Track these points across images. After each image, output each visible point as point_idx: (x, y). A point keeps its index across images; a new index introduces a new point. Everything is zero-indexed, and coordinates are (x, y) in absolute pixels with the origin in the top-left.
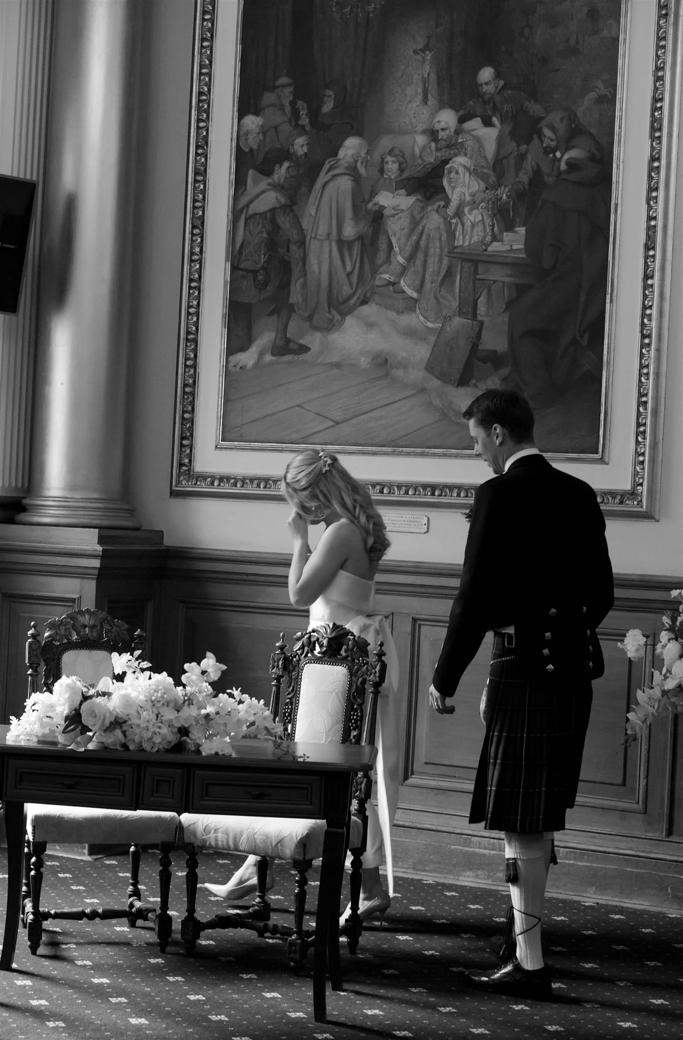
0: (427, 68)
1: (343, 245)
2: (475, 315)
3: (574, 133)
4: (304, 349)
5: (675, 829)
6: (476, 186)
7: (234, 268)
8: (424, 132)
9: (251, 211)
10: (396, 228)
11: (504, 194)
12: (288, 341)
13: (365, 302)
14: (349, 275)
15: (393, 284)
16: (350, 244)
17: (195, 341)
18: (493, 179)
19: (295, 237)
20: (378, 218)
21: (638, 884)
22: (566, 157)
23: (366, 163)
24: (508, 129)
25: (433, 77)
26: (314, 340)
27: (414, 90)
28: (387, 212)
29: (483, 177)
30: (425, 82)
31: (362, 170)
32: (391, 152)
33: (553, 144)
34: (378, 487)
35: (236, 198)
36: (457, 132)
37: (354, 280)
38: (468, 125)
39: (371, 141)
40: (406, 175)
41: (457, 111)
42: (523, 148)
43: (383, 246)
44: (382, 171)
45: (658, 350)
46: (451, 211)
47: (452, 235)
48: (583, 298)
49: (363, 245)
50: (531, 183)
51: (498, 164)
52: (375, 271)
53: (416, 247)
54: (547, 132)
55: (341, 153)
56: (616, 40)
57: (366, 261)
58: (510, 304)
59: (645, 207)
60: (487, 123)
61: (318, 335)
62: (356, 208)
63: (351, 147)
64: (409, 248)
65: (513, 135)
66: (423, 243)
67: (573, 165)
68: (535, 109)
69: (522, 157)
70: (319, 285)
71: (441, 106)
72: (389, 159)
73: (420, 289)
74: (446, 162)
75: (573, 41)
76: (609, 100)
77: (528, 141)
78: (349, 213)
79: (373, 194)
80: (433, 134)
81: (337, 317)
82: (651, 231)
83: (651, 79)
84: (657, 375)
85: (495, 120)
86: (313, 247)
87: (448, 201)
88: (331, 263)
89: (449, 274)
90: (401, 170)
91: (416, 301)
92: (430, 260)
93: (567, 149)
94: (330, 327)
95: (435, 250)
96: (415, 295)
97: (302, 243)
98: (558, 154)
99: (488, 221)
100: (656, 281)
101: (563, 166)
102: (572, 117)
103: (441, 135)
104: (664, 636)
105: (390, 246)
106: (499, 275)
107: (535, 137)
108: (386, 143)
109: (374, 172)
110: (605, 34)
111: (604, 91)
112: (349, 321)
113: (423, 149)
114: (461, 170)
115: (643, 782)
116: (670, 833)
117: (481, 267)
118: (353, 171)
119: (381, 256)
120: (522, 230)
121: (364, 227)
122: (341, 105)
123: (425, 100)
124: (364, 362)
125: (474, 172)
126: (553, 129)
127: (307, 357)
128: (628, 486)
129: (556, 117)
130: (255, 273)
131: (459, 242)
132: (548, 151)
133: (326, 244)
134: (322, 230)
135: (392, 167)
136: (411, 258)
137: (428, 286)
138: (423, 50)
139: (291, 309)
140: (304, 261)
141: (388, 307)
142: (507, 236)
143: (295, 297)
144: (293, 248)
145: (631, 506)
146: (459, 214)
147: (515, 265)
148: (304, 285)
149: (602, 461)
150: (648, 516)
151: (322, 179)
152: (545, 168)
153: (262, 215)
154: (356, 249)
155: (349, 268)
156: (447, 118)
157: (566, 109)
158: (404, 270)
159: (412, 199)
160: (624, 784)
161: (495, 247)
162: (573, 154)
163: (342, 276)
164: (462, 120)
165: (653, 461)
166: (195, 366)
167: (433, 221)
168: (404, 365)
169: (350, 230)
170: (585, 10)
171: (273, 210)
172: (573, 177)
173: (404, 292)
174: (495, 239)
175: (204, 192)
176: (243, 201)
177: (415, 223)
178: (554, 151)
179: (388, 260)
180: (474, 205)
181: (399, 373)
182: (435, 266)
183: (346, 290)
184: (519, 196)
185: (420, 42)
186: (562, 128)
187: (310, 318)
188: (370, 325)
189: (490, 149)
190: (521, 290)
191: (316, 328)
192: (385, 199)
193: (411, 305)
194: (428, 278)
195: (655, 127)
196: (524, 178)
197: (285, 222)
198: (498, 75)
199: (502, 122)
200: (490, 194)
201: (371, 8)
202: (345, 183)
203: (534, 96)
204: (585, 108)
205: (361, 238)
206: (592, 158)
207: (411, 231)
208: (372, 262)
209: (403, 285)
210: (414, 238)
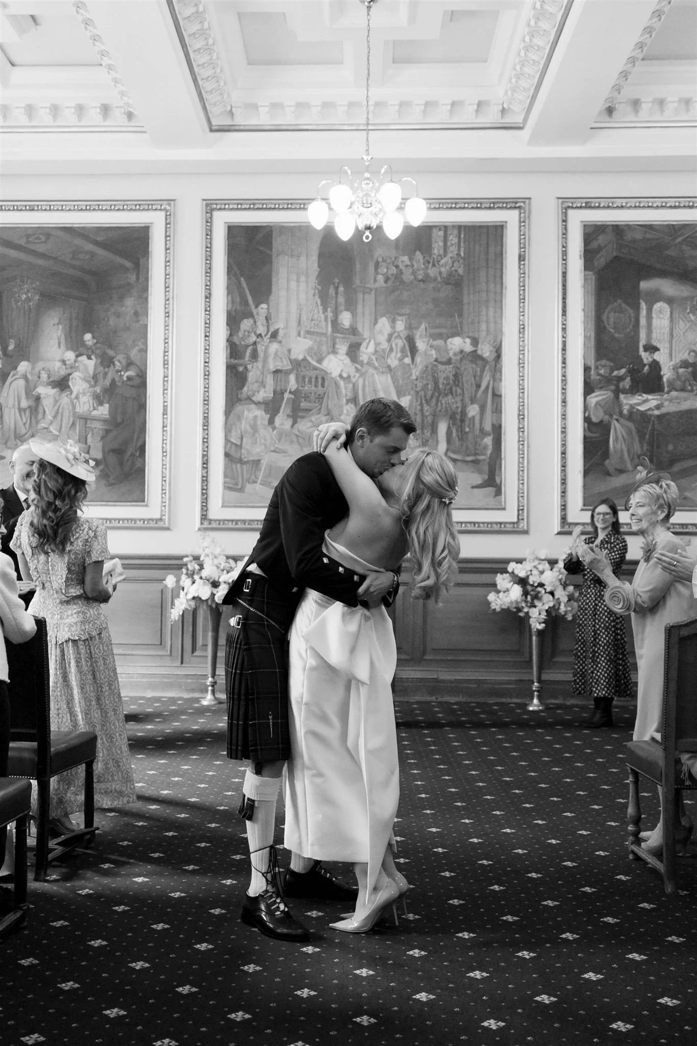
0: (59, 332)
1: (21, 410)
2: (86, 443)
3: (129, 364)
5: (184, 661)
6: (85, 385)
8: (59, 361)
10: (47, 404)
11: (98, 389)
13: (33, 436)
14: (25, 424)
15: (47, 428)
16: (25, 410)
18: (93, 383)
20: (38, 399)
21: (170, 686)
22: (126, 374)
23: (31, 373)
24: (99, 361)
25: (63, 337)
27: (54, 342)
28: (42, 396)
29: (88, 382)
30: (59, 339)
31: (29, 377)
32: (43, 369)
33: (120, 369)
36: (75, 361)
37: (27, 425)
38: (80, 359)
39: (34, 364)
40: (51, 379)
41: (75, 352)
42: (106, 370)
43: (40, 410)
44: (39, 377)
45: (170, 458)
46: (73, 396)
47: (74, 407)
48: (136, 435)
50: (110, 385)
51: (95, 377)
52: (37, 423)
53: (57, 412)
54: (117, 363)
55: (19, 369)
56: (146, 326)
57: (33, 417)
58: (102, 438)
59: (162, 397)
60: (89, 358)
61: (10, 451)
62: (27, 394)
63: (23, 366)
64: (53, 413)
65: (101, 363)
66: (60, 410)
67: (129, 378)
68: (111, 353)
69: (106, 374)
70: (10, 429)
71: (67, 349)
72: (43, 372)
73: (60, 431)
74: (70, 375)
75: (127, 325)
76: (144, 351)
77: (109, 367)
78: (24, 396)
79: (35, 387)
80: (64, 362)
81: (19, 443)
82: (165, 408)
83: (163, 343)
84: (170, 468)
85: (93, 357)
86: (6, 412)
87: (71, 392)
88: (15, 418)
89: (73, 424)
90: (49, 377)
91: (58, 436)
92: (64, 419)
93: (127, 370)
94: (16, 447)
95: (66, 414)
96: (57, 433)
98: (122, 373)
99: (91, 402)
100: (168, 428)
101: (125, 378)
102: (128, 358)
103: (67, 362)
104: (184, 577)
105: (44, 411)
106: (98, 425)
107: (112, 367)
108: (40, 365)
109: (36, 378)
110: (141, 322)
111: (142, 347)
113: (59, 369)
114: (77, 378)
115: (169, 643)
116: (182, 663)
117: (88, 422)
118: (25, 377)
119: (40, 416)
120: (107, 406)
121: (31, 403)
122: (18, 346)
123: (59, 346)
125: (85, 380)
126: (119, 361)
128: (158, 516)
129: (121, 357)
131: (77, 410)
132: (118, 371)
133: (13, 410)
134: (11, 403)
135: (44, 376)
136: (55, 417)
137: (63, 429)
138: (58, 324)
140: (2, 417)
142: (100, 408)
145: (161, 524)
146: (77, 397)
147: (105, 421)
148: (2, 428)
149: (147, 506)
150: (168, 529)
151: (9, 379)
152: (117, 379)
154: (28, 413)
155: (24, 421)
156: (70, 355)
157: (126, 354)
158: (51, 423)
159: (55, 390)
160: (161, 644)
161: (95, 413)
162: (130, 373)
163: (20, 424)
164: (77, 356)
165: (170, 505)
167: (65, 400)
169: (24, 404)
170: (132, 311)
172: (128, 383)
173: (51, 432)
174: (94, 409)
177: (56, 401)
178: (120, 371)
179: (44, 417)
180: (84, 394)
182: (67, 420)
183: (23, 431)
184: (106, 391)
185: (56, 320)
186: (124, 363)
187: (6, 443)
189: (91, 370)
190: (107, 432)
191: (9, 448)
192: (42, 390)
194: (63, 425)
195: (165, 363)
196: (107, 382)
198: (94, 337)
199: (96, 358)
200: (92, 389)
201: (31, 304)
202: (22, 382)
203: (110, 347)
204: (134, 353)
205: (30, 407)
206: (138, 375)
207: (54, 405)
208: (36, 418)
209: (51, 428)
210: (56, 408)
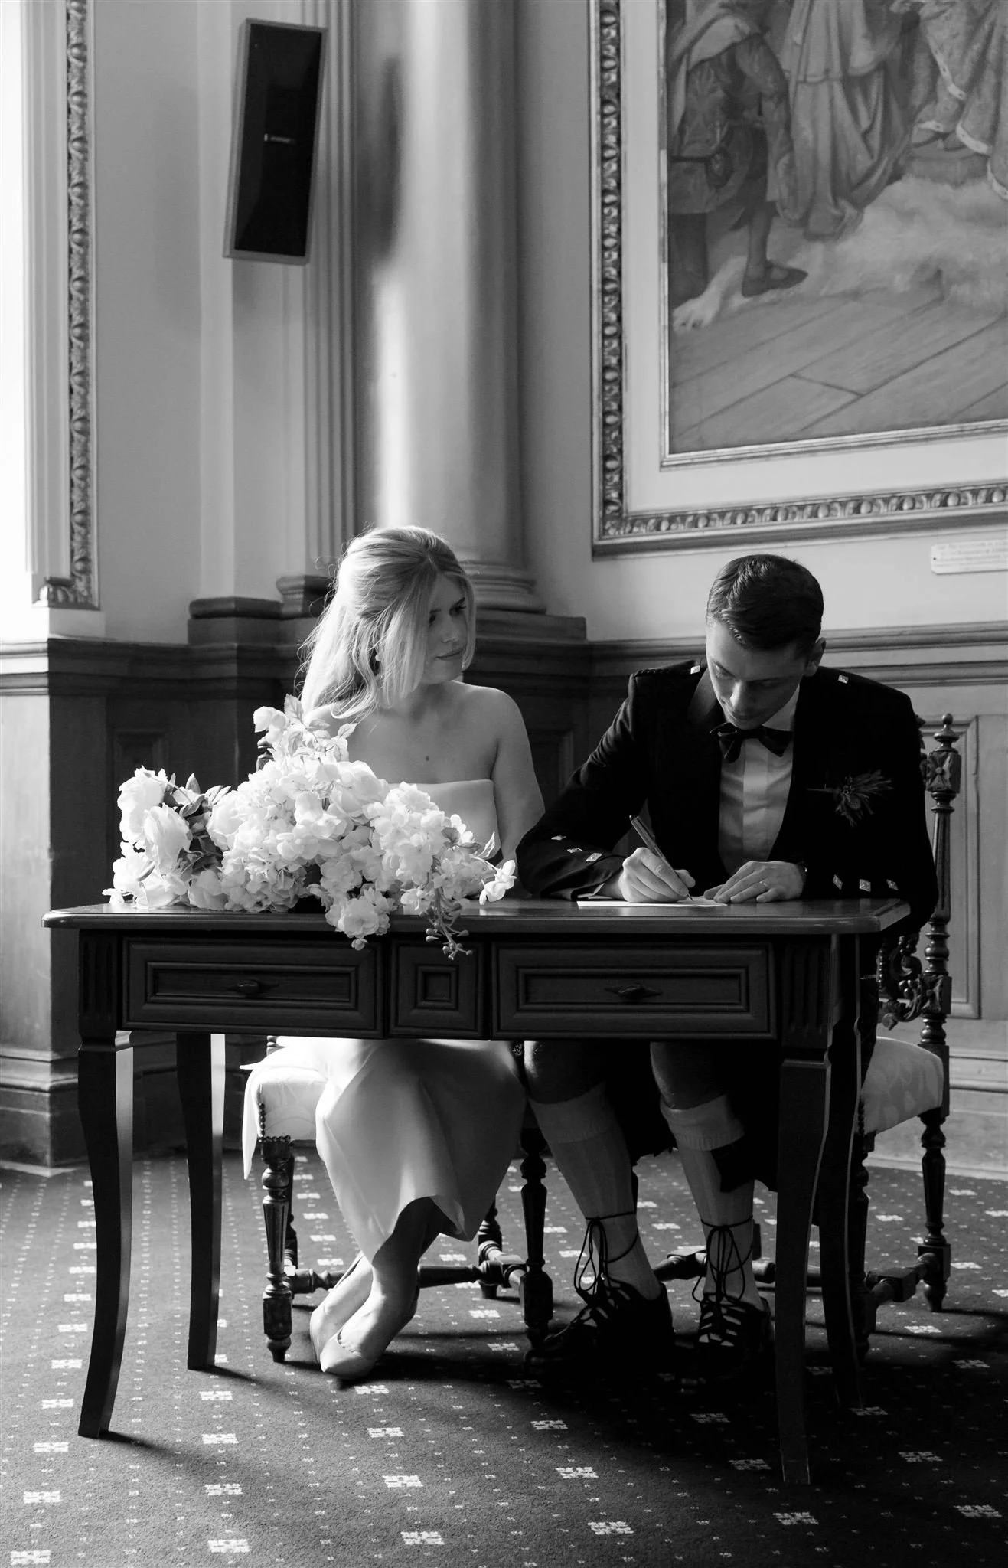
1: (853, 84)
4: (796, 276)
7: (674, 159)
9: (696, 56)
10: (943, 36)
12: (769, 267)
13: (896, 176)
14: (865, 135)
15: (943, 136)
16: (864, 81)
17: (618, 293)
19: (769, 85)
20: (910, 25)
26: (811, 258)
28: (925, 12)
34: (938, 497)
35: (669, 40)
37: (875, 141)
43: (921, 72)
49: (887, 79)
52: (910, 120)
57: (894, 107)
61: (818, 250)
62: (870, 13)
64: (967, 68)
66: (992, 54)
70: (816, 160)
73: (992, 138)
78: (859, 28)
81: (850, 211)
86: (802, 99)
88: (833, 118)
91: (984, 158)
94: (839, 229)
96: (982, 148)
97: (783, 96)
105: (935, 71)
112: (870, 214)
119: (920, 90)
121: (887, 46)
124: (901, 282)
127: (803, 287)
130: (706, 161)
133: (823, 90)
134: (816, 66)
136: (973, 85)
139: (772, 211)
140: (788, 126)
141: (938, 179)
143: (776, 189)
144: (768, 106)
148: (791, 166)
153: (714, 61)
154: (875, 89)
155: (865, 123)
158: (961, 108)
163: (853, 137)
166: (619, 335)
168: (970, 276)
169: (863, 57)
171: (732, 49)
173: (962, 146)
175: (617, 42)
176: (682, 43)
177: (976, 21)
179: (932, 96)
181: (963, 291)
183: (863, 162)
187: (804, 222)
188: (907, 215)
191: (814, 237)
193: (978, 168)
197: (751, 65)
205: (882, 66)
207: (971, 36)
208: (905, 105)
209: (962, 134)
210: (977, 47)
